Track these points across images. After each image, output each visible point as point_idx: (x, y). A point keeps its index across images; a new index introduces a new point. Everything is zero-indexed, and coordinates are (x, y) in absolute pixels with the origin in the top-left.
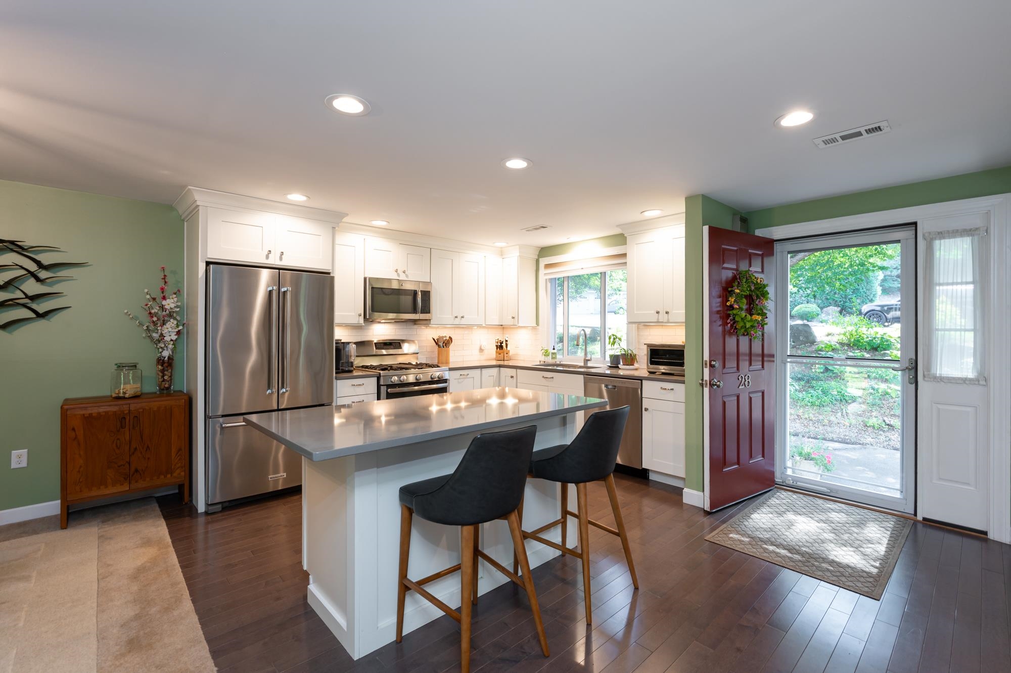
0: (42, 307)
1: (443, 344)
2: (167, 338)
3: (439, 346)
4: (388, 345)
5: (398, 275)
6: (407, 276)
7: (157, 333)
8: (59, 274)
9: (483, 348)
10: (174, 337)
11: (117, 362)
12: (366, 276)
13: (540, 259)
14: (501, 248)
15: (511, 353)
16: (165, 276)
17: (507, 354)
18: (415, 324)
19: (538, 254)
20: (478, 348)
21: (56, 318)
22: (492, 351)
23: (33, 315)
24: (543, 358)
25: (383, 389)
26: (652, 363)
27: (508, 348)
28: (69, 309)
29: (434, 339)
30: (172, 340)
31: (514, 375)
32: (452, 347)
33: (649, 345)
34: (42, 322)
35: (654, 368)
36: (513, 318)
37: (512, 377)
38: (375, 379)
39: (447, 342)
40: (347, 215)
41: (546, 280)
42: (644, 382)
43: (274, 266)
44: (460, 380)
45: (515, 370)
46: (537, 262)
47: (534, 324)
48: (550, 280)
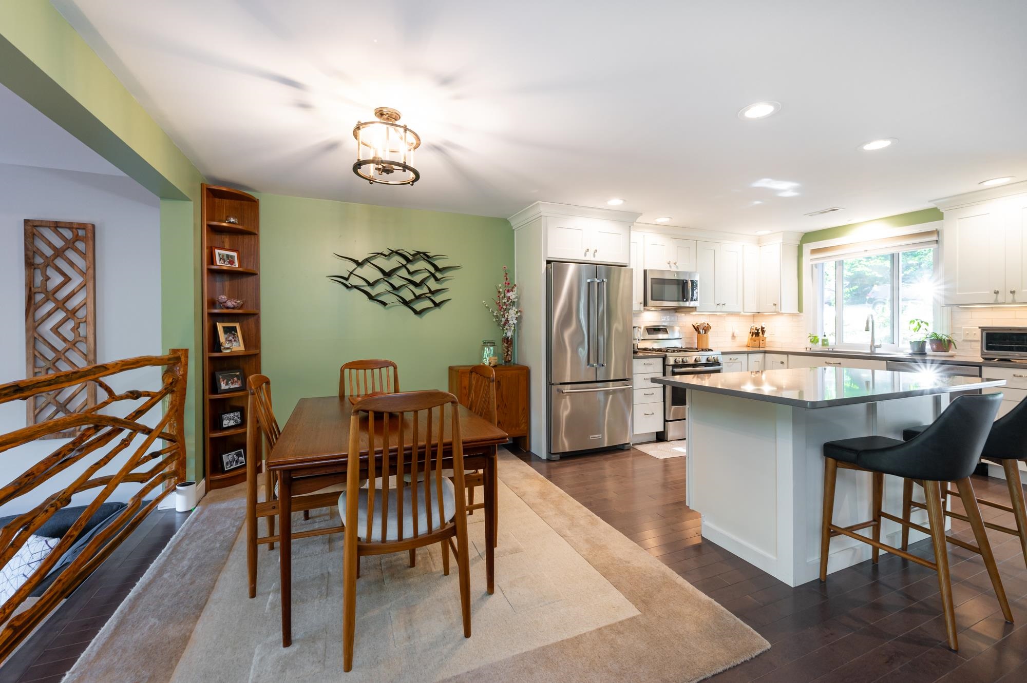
0: (438, 299)
1: (701, 330)
2: (511, 322)
3: (699, 332)
4: (656, 330)
5: (670, 267)
6: (677, 267)
7: (504, 318)
8: (445, 275)
9: (735, 335)
10: (515, 322)
11: (483, 340)
12: (645, 269)
13: (804, 245)
14: (759, 236)
15: (767, 340)
16: (506, 274)
17: (763, 341)
18: (676, 312)
19: (800, 239)
20: (730, 335)
21: (444, 307)
22: (744, 337)
23: (432, 305)
24: (809, 345)
25: (669, 369)
26: (988, 348)
27: (765, 336)
28: (450, 301)
29: (694, 326)
30: (514, 324)
31: (785, 361)
32: (710, 333)
33: (983, 329)
34: (437, 310)
35: (993, 353)
36: (775, 305)
37: (782, 363)
38: (661, 360)
39: (707, 329)
40: (641, 214)
41: (812, 265)
42: (983, 368)
43: (589, 262)
44: (729, 364)
45: (786, 356)
46: (800, 249)
47: (796, 311)
48: (816, 266)
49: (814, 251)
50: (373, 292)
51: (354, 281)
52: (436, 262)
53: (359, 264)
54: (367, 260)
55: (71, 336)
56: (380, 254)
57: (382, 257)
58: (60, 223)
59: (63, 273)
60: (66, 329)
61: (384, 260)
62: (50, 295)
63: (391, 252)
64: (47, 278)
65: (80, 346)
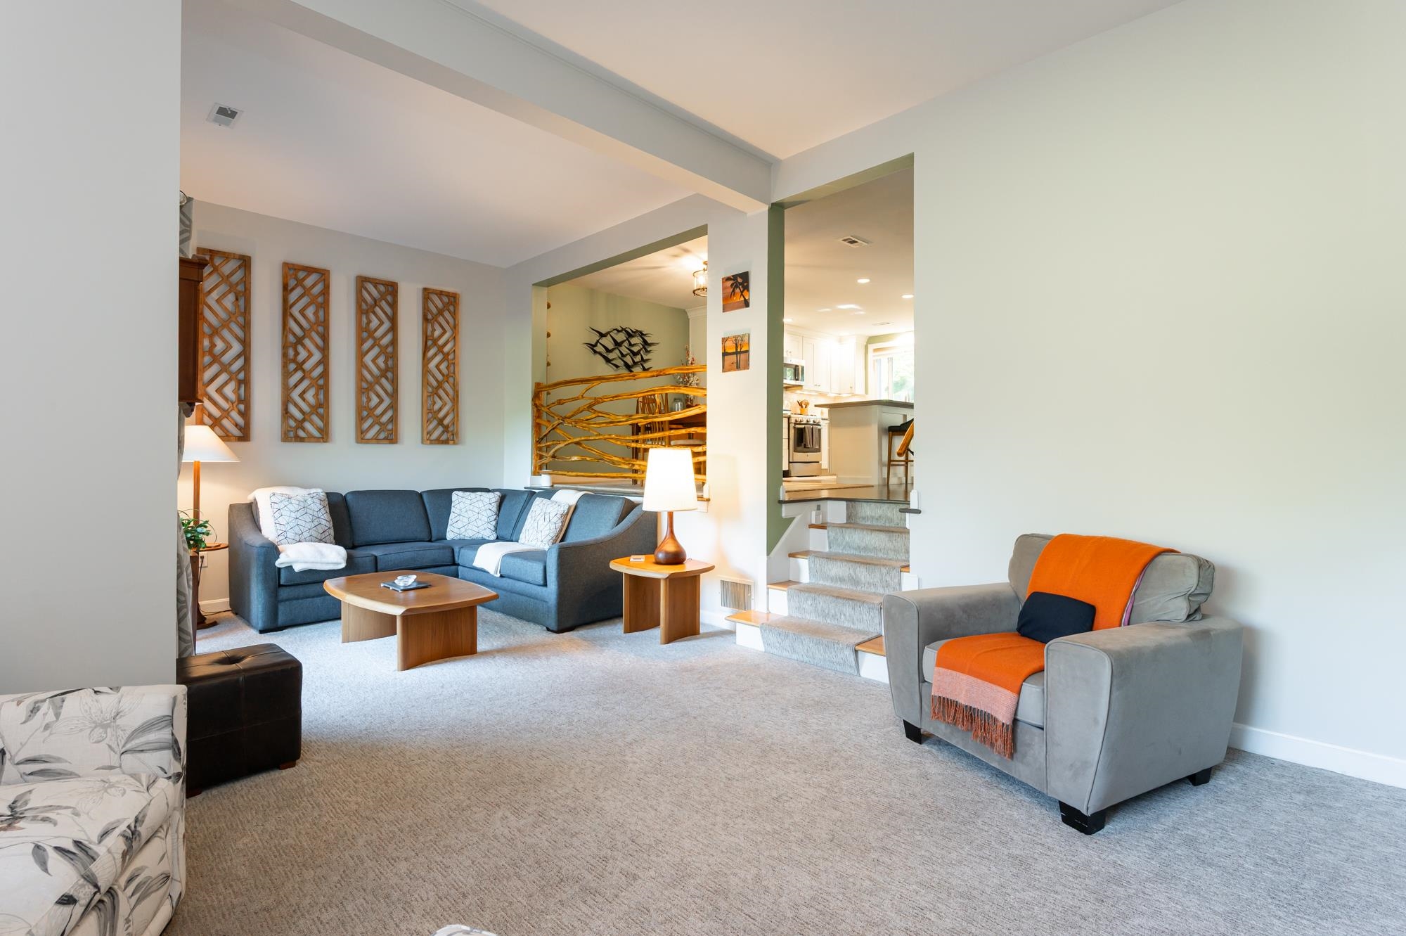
0: (645, 366)
8: (650, 349)
13: (869, 345)
19: (867, 340)
36: (851, 387)
41: (874, 360)
46: (866, 347)
47: (864, 393)
48: (877, 360)
49: (875, 350)
50: (611, 356)
51: (599, 348)
52: (646, 338)
53: (602, 335)
54: (608, 333)
55: (445, 371)
56: (614, 330)
57: (615, 332)
58: (441, 291)
59: (442, 327)
60: (443, 367)
61: (616, 334)
62: (435, 342)
63: (620, 329)
64: (434, 330)
65: (451, 380)
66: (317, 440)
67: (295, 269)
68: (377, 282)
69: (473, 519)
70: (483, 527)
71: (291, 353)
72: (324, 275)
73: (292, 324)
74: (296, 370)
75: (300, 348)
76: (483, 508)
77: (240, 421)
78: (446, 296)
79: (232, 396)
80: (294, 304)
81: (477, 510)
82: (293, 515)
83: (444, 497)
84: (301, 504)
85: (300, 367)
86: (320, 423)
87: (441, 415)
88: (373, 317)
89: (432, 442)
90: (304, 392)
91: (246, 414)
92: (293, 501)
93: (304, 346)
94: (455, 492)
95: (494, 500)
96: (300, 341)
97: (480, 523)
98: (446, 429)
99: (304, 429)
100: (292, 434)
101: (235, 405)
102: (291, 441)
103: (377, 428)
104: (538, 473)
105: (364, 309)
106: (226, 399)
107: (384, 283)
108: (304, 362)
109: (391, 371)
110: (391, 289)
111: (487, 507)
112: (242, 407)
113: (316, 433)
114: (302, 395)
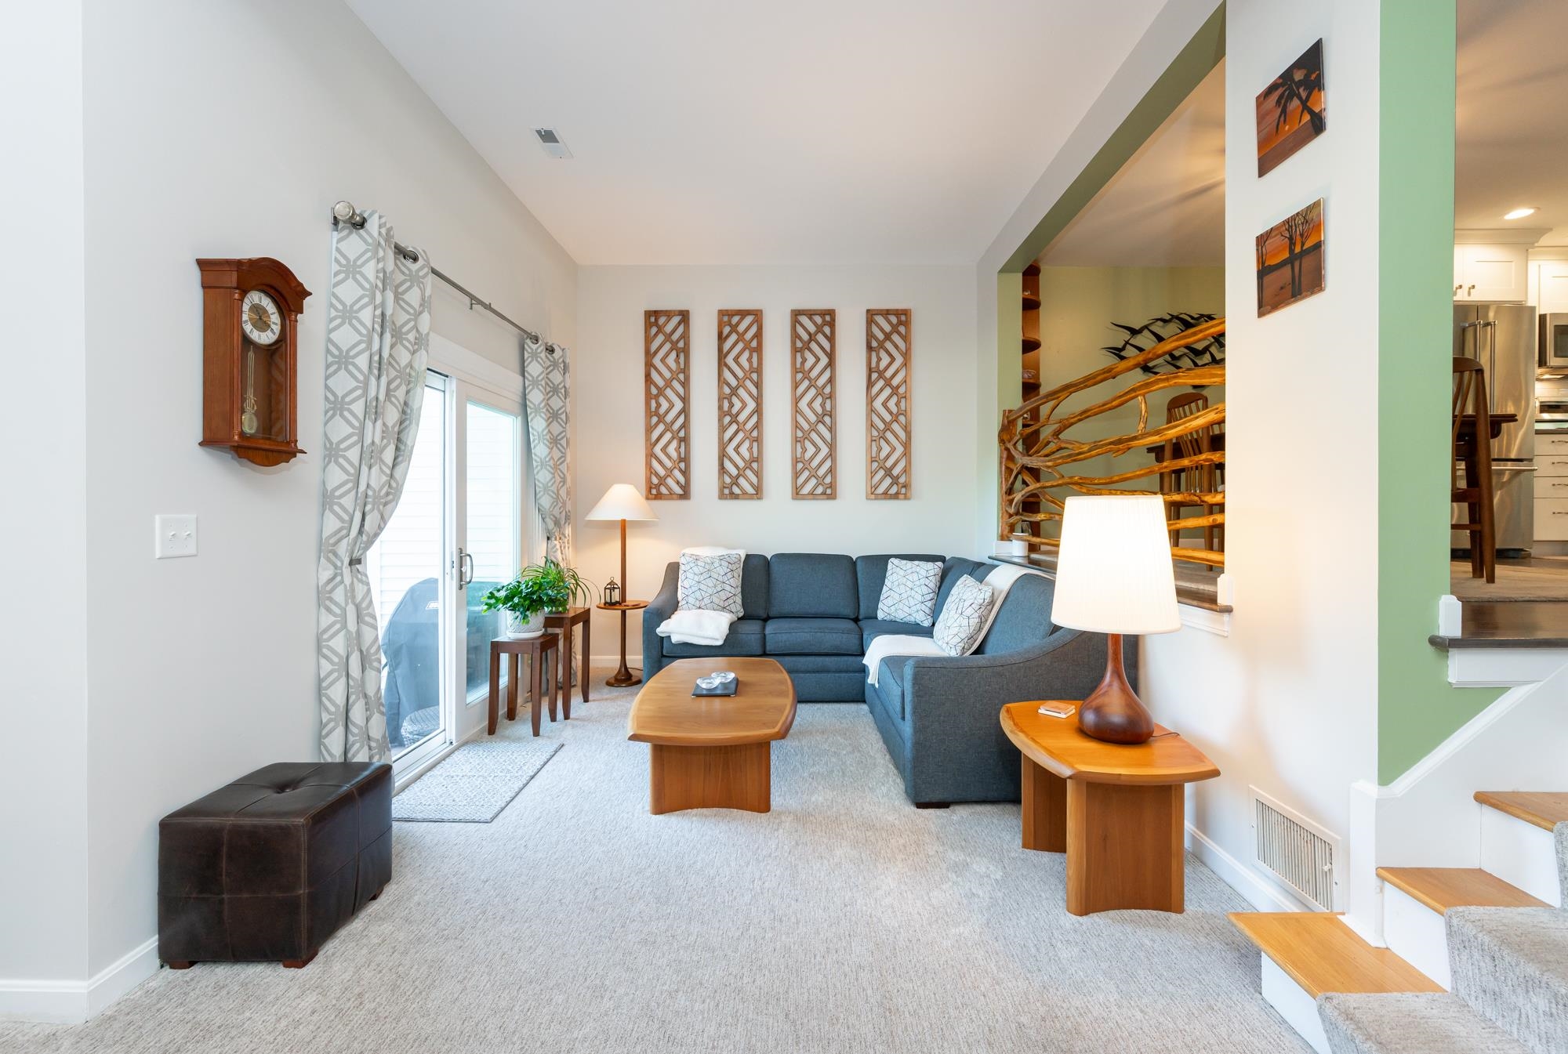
12: (1543, 313)
40: (1546, 232)
51: (1130, 353)
53: (1134, 332)
54: (1146, 327)
55: (894, 410)
56: (1157, 320)
57: (1160, 323)
58: (888, 310)
59: (890, 355)
60: (892, 404)
61: (1163, 327)
62: (881, 375)
63: (1168, 317)
64: (879, 359)
65: (902, 419)
66: (750, 497)
67: (729, 315)
68: (812, 313)
69: (904, 596)
70: (914, 608)
71: (726, 405)
72: (757, 315)
73: (727, 375)
74: (730, 423)
75: (735, 400)
76: (918, 583)
77: (682, 480)
78: (894, 314)
79: (674, 455)
80: (729, 352)
81: (909, 584)
82: (696, 578)
83: (879, 564)
84: (707, 566)
85: (734, 419)
86: (754, 480)
87: (889, 464)
88: (807, 354)
89: (877, 497)
90: (738, 446)
91: (686, 473)
92: (699, 563)
93: (738, 396)
94: (892, 560)
95: (932, 573)
96: (734, 392)
97: (912, 602)
98: (895, 480)
99: (738, 485)
100: (727, 491)
101: (676, 462)
102: (726, 499)
103: (813, 482)
104: (1008, 537)
105: (799, 347)
106: (669, 457)
107: (819, 313)
108: (738, 414)
109: (828, 416)
110: (828, 318)
111: (923, 581)
112: (682, 465)
113: (751, 490)
114: (736, 449)
